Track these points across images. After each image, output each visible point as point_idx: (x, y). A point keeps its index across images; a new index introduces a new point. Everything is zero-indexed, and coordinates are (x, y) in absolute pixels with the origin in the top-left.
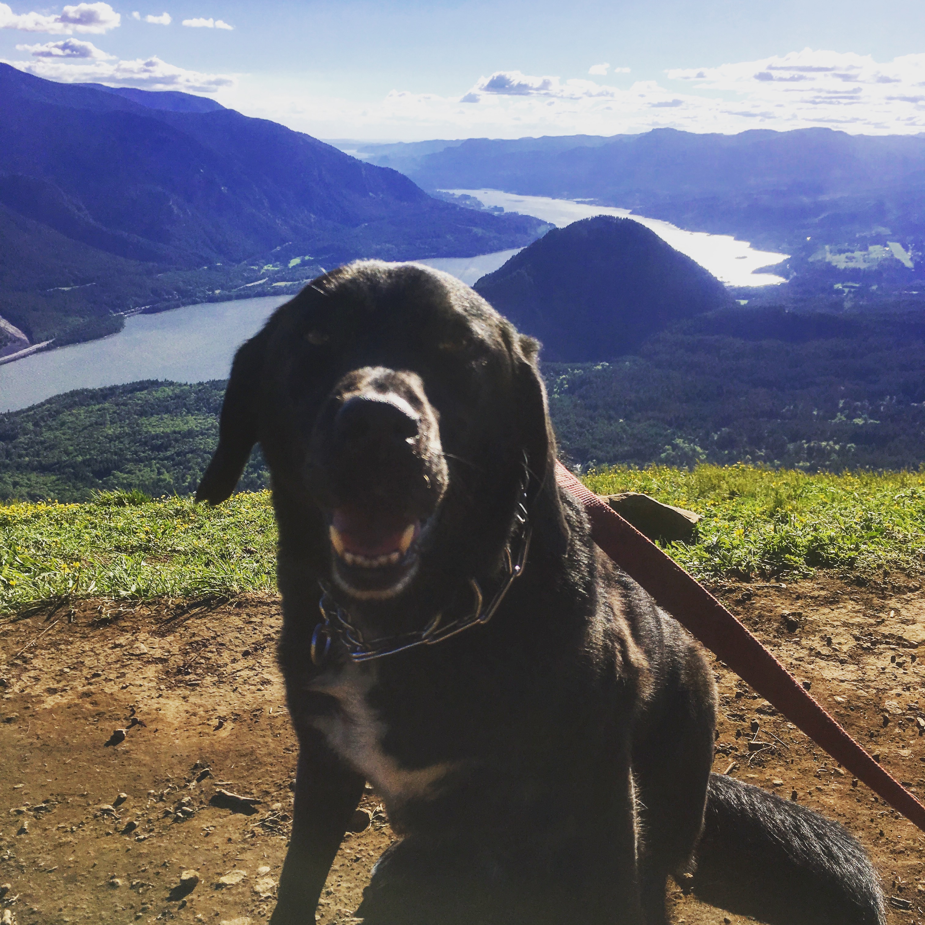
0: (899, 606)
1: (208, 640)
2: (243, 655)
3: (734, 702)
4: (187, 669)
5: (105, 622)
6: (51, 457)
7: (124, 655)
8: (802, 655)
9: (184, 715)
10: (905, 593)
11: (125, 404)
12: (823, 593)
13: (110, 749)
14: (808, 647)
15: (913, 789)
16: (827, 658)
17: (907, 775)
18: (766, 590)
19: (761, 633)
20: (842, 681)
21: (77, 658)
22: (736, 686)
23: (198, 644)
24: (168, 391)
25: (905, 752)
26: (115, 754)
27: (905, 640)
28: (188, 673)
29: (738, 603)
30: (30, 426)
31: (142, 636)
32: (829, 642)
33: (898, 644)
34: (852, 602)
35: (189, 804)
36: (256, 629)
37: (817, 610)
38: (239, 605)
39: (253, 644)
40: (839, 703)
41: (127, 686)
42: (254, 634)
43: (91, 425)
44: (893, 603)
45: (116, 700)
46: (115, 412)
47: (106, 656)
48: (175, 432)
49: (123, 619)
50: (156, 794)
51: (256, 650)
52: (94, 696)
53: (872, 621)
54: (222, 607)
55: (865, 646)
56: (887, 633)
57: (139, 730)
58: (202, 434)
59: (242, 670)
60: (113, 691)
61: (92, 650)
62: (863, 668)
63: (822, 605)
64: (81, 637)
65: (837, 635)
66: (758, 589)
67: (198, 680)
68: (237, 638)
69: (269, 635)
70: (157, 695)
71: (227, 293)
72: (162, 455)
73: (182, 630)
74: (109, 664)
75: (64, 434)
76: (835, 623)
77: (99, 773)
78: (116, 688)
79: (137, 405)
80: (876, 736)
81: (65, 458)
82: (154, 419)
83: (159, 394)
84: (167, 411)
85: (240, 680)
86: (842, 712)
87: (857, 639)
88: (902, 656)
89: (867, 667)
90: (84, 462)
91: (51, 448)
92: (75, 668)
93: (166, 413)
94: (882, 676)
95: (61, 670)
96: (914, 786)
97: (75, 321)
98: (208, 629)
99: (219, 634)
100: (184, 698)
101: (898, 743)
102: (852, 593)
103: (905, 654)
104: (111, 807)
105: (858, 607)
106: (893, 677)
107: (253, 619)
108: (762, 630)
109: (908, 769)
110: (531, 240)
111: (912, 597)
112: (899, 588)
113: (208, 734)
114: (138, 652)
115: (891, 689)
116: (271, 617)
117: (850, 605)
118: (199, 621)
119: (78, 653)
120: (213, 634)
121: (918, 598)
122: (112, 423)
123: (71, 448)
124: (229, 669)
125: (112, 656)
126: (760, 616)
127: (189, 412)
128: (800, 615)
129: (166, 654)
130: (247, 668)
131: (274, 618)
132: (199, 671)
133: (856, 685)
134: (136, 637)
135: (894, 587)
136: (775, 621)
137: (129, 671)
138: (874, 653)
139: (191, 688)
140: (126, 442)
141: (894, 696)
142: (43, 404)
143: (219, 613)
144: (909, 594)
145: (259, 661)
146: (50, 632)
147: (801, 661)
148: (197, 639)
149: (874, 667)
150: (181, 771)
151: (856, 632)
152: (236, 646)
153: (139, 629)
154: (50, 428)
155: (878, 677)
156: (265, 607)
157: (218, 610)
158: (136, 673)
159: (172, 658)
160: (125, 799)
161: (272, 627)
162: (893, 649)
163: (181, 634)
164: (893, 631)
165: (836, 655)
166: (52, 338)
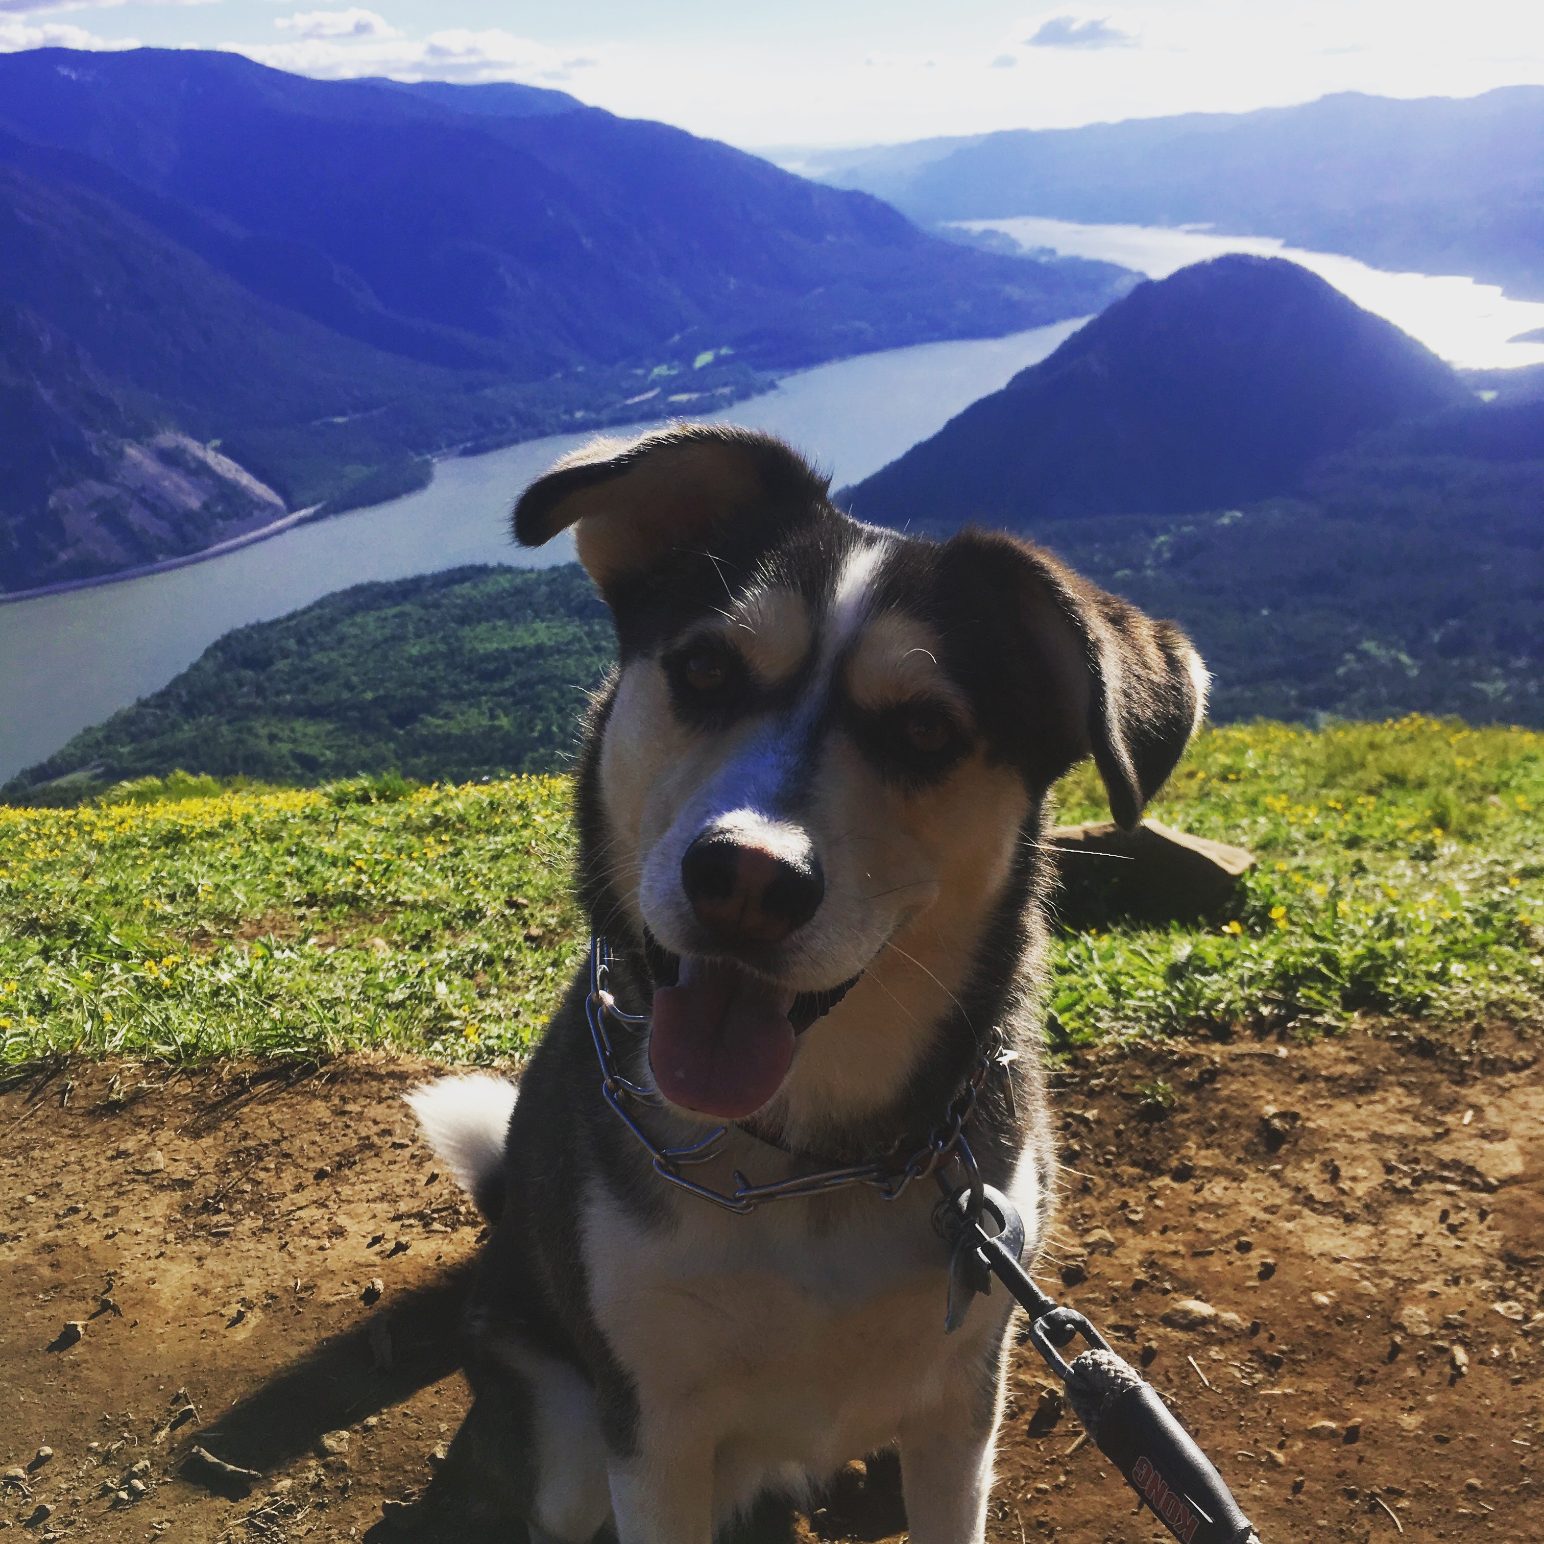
0: (1484, 1100)
1: (266, 1146)
2: (316, 1178)
3: (1126, 1299)
4: (218, 1202)
5: (112, 1108)
6: (326, 693)
7: (127, 1172)
8: (1278, 1201)
9: (189, 1292)
10: (1502, 1073)
11: (437, 605)
12: (1351, 1069)
13: (52, 1358)
14: (1294, 1184)
15: (1404, 1503)
16: (1326, 1208)
17: (1401, 1471)
18: (1247, 1062)
19: (1217, 1151)
20: (1337, 1261)
21: (53, 1176)
22: (1141, 1264)
23: (249, 1155)
24: (504, 582)
25: (1410, 1421)
26: (58, 1368)
27: (1479, 1175)
28: (218, 1211)
29: (1191, 1087)
30: (292, 644)
31: (164, 1136)
32: (1335, 1175)
33: (1462, 1183)
34: (1399, 1090)
35: (144, 1474)
36: (348, 1127)
37: (1330, 1107)
38: (333, 1079)
39: (338, 1154)
40: (1319, 1307)
41: (115, 1234)
42: (344, 1135)
43: (386, 640)
44: (1475, 1094)
45: (90, 1260)
46: (421, 619)
47: (98, 1173)
48: (514, 649)
49: (144, 1102)
50: (100, 1450)
51: (340, 1166)
52: (59, 1250)
53: (1426, 1131)
54: (305, 1082)
55: (1399, 1185)
56: (1447, 1158)
57: (108, 1322)
58: (559, 651)
59: (306, 1206)
60: (91, 1241)
61: (79, 1162)
62: (1383, 1232)
63: (1343, 1094)
64: (69, 1136)
65: (1355, 1159)
66: (1233, 1060)
67: (230, 1225)
68: (314, 1143)
69: (368, 1138)
70: (158, 1253)
71: (593, 416)
72: (496, 686)
73: (228, 1126)
74: (99, 1188)
75: (344, 656)
76: (1357, 1135)
77: (21, 1404)
78: (98, 1236)
79: (455, 606)
80: (1367, 1383)
81: (346, 695)
82: (482, 628)
83: (490, 587)
84: (504, 615)
85: (296, 1226)
86: (1320, 1327)
87: (1390, 1169)
88: (1463, 1209)
89: (1393, 1231)
90: (375, 700)
91: (323, 678)
92: (45, 1195)
93: (501, 619)
94: (1415, 1252)
95: (22, 1199)
96: (1407, 1496)
97: (356, 472)
98: (272, 1124)
99: (286, 1134)
100: (199, 1259)
101: (1403, 1399)
102: (1405, 1070)
103: (1471, 1204)
104: (20, 1472)
105: (1407, 1101)
106: (1433, 1255)
107: (350, 1107)
108: (1220, 1146)
109: (1409, 1458)
110: (1102, 304)
111: (1515, 1082)
112: (1493, 1063)
113: (214, 1333)
114: (149, 1168)
115: (1423, 1280)
116: (379, 1102)
117: (1396, 1096)
118: (261, 1109)
119: (56, 1167)
120: (276, 1136)
121: (1525, 1085)
122: (418, 636)
123: (355, 679)
124: (285, 1205)
125: (107, 1174)
126: (1223, 1116)
127: (537, 616)
128: (1295, 1116)
129: (193, 1172)
130: (315, 1202)
131: (384, 1105)
132: (238, 1207)
133: (1358, 1270)
134: (153, 1139)
135: (1484, 1061)
136: (1248, 1127)
137: (127, 1204)
138: (1412, 1201)
139: (215, 1240)
140: (440, 667)
141: (1425, 1295)
142: (310, 609)
143: (297, 1094)
144: (1511, 1076)
145: (339, 1189)
146: (24, 1125)
147: (1273, 1213)
148: (251, 1143)
149: (1403, 1232)
150: (151, 1408)
151: (1391, 1155)
152: (309, 1159)
153: (163, 1123)
154: (322, 648)
155: (1405, 1252)
156: (374, 1083)
157: (299, 1088)
158: (136, 1208)
159: (201, 1181)
160: (48, 1457)
161: (376, 1122)
162: (1450, 1194)
163: (227, 1134)
164: (1462, 1155)
165: (1342, 1204)
166: (320, 501)
